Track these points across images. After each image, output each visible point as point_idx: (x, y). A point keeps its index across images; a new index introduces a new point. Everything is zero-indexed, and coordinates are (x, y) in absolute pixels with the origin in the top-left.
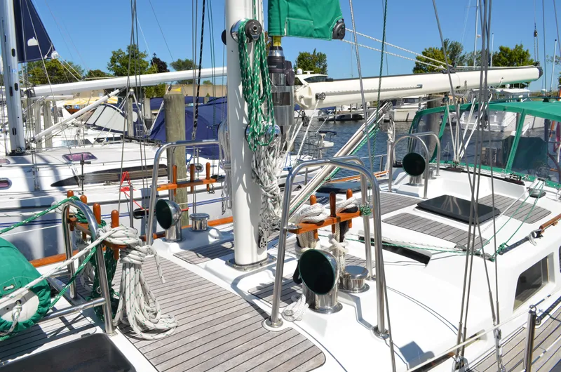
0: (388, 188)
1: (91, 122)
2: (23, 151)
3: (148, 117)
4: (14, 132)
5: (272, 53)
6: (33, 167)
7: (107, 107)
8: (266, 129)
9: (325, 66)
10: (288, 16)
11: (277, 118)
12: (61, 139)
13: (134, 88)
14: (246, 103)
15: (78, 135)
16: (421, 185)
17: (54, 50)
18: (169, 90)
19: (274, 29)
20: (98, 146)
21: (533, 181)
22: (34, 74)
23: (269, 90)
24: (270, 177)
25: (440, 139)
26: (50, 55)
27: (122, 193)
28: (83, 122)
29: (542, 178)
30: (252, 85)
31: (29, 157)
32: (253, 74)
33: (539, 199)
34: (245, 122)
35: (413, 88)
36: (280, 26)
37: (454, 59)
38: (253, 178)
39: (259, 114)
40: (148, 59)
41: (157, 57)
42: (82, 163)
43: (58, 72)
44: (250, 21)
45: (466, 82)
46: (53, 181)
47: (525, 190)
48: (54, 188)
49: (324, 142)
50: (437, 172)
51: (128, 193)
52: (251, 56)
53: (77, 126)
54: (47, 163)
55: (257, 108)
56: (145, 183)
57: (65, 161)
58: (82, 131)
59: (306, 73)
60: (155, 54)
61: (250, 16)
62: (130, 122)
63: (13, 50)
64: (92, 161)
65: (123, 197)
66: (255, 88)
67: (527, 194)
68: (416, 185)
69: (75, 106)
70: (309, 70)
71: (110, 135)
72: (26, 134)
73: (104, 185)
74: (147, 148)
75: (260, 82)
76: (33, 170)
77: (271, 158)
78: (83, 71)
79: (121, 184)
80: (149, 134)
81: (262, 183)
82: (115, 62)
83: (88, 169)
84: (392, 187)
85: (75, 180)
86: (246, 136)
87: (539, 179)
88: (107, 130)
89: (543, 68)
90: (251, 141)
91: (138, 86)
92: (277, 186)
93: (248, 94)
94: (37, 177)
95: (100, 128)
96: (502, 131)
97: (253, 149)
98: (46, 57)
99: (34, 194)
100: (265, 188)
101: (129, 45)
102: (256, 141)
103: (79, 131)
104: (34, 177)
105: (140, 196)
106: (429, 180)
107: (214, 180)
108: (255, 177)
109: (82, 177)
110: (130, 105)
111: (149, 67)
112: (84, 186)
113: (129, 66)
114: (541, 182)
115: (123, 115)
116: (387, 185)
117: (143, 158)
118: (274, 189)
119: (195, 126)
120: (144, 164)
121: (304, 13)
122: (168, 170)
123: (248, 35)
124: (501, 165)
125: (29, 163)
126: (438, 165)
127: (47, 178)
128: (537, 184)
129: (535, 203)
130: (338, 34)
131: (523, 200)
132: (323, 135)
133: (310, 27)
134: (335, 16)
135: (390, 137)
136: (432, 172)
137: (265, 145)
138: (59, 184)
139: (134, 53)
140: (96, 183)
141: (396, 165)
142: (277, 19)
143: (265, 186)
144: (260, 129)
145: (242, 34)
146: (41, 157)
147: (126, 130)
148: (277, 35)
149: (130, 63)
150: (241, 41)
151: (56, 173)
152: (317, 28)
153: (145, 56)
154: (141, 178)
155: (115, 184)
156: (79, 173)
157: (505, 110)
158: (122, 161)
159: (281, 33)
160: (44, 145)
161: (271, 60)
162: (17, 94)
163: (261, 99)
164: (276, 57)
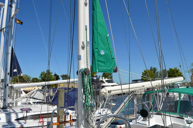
0: (135, 122)
1: (32, 96)
2: (7, 107)
3: (52, 95)
4: (5, 100)
5: (93, 78)
6: (9, 113)
7: (38, 91)
8: (91, 104)
9: (112, 76)
10: (98, 66)
11: (95, 100)
12: (21, 102)
13: (47, 85)
14: (84, 95)
15: (27, 101)
16: (147, 121)
17: (22, 73)
18: (59, 86)
19: (94, 70)
20: (33, 105)
21: (187, 117)
22: (14, 79)
23: (92, 91)
24: (92, 121)
25: (152, 103)
26: (20, 75)
27: (40, 123)
28: (29, 96)
29: (191, 116)
30: (86, 89)
31: (8, 109)
32: (87, 86)
33: (191, 124)
34: (84, 102)
35: (141, 87)
36: (96, 69)
37: (155, 73)
38: (86, 122)
39: (89, 99)
40: (53, 74)
41: (56, 74)
42: (27, 112)
43: (23, 78)
44: (86, 69)
45: (159, 84)
46: (15, 118)
47: (185, 121)
48: (16, 121)
49: (112, 103)
50: (153, 115)
51: (42, 123)
52: (86, 79)
53: (27, 97)
54: (14, 112)
55: (88, 97)
56: (48, 119)
57: (21, 111)
58: (28, 100)
59: (106, 79)
60: (55, 73)
61: (86, 67)
62: (45, 97)
63: (8, 73)
64: (30, 111)
65: (40, 125)
66: (87, 90)
67: (186, 123)
68: (145, 121)
69: (27, 90)
70: (107, 78)
71: (38, 101)
72: (9, 101)
73: (34, 120)
74: (50, 106)
75: (89, 88)
76: (9, 114)
77: (93, 114)
78: (31, 78)
79: (40, 120)
80: (51, 102)
81: (89, 124)
82: (42, 75)
83: (29, 114)
84: (137, 122)
85: (23, 118)
86: (84, 107)
87: (189, 117)
88: (37, 99)
89: (185, 77)
90: (86, 108)
91: (49, 84)
92: (95, 124)
93: (85, 92)
94: (10, 117)
95: (35, 99)
96: (174, 97)
97: (86, 111)
98: (19, 75)
99: (8, 123)
100: (90, 126)
101: (47, 70)
102: (87, 109)
103: (27, 100)
104: (9, 117)
105: (46, 124)
106: (150, 119)
107: (73, 121)
108: (87, 121)
109: (26, 117)
110: (46, 91)
111: (53, 77)
112: (26, 120)
113: (47, 77)
114: (190, 118)
115: (43, 94)
116: (135, 121)
117: (48, 110)
118: (94, 126)
119: (67, 102)
120: (48, 113)
121: (104, 65)
122: (57, 115)
123: (85, 73)
124: (175, 112)
125: (8, 112)
126: (153, 112)
127: (13, 117)
128: (189, 118)
129: (189, 126)
130: (115, 71)
131: (185, 125)
132: (111, 101)
133: (106, 69)
134: (114, 65)
135: (135, 103)
136: (150, 116)
137: (90, 110)
138: (18, 120)
139: (49, 72)
140: (31, 119)
141: (138, 113)
142: (95, 67)
143: (91, 125)
144: (89, 105)
145: (83, 73)
146: (13, 110)
147: (44, 99)
148: (95, 72)
149: (47, 76)
150: (83, 75)
151: (17, 115)
152: (108, 69)
153: (52, 73)
154: (47, 118)
155: (37, 120)
156: (25, 116)
157: (174, 92)
158: (41, 111)
159: (96, 71)
160: (14, 105)
161: (93, 80)
162: (8, 87)
163: (89, 94)
164: (94, 79)
